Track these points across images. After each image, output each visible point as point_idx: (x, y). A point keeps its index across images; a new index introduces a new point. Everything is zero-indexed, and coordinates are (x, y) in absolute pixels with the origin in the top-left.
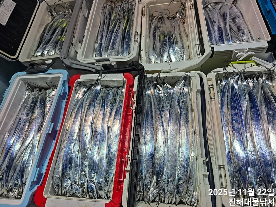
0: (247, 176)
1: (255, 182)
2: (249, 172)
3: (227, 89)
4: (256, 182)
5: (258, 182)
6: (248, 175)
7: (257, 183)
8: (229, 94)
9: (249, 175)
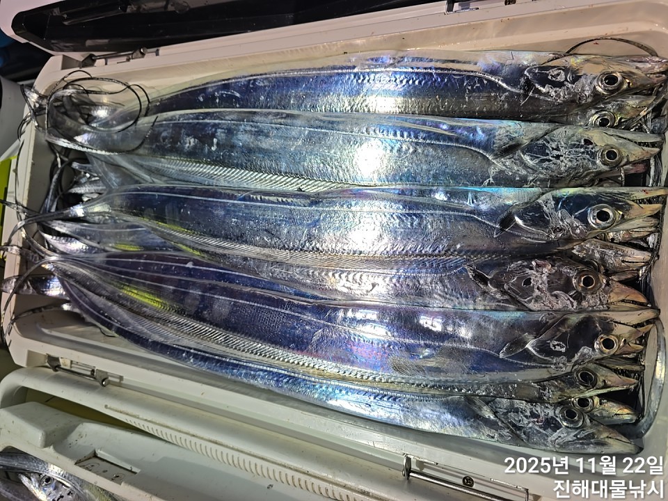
0: (469, 346)
1: (505, 309)
2: (450, 329)
3: (85, 291)
4: (506, 301)
5: (504, 293)
6: (464, 341)
7: (513, 301)
8: (104, 292)
9: (465, 332)
